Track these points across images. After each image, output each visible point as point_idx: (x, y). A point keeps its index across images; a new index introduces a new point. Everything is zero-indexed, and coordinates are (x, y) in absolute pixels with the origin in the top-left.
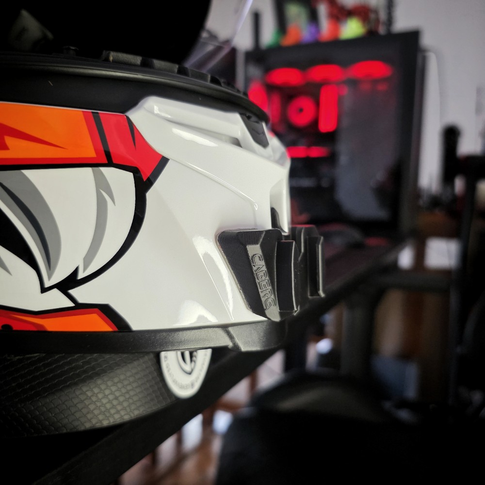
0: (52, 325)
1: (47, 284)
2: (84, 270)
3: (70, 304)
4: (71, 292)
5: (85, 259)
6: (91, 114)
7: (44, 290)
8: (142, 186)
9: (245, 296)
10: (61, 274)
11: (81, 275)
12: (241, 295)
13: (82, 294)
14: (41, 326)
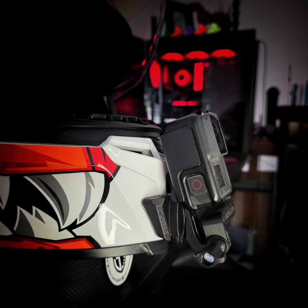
0: (63, 246)
1: (62, 227)
2: (80, 220)
3: (73, 236)
4: (74, 231)
5: (80, 215)
6: (86, 148)
7: (60, 230)
8: (108, 180)
9: (154, 229)
10: (68, 222)
11: (78, 223)
12: (153, 228)
13: (78, 232)
14: (58, 247)
